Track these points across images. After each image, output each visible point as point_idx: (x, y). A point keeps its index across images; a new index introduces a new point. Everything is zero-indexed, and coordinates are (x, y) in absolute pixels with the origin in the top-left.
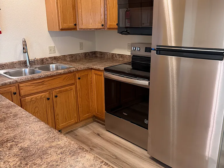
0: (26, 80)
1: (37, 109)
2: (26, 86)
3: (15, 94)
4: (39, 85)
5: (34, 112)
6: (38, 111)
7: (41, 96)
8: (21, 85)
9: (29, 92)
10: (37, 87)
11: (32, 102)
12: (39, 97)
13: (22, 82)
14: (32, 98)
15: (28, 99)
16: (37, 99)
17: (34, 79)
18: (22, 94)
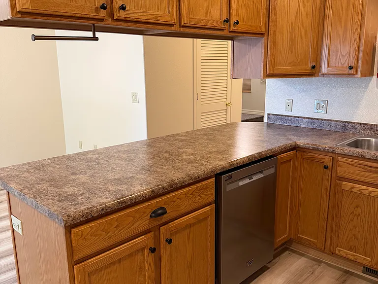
0: (350, 154)
1: (359, 210)
2: (348, 163)
3: (326, 167)
4: (371, 171)
5: (353, 212)
6: (359, 214)
7: (370, 193)
8: (341, 159)
9: (352, 175)
10: (367, 174)
11: (352, 194)
12: (366, 193)
13: (343, 155)
14: (353, 188)
15: (347, 185)
16: (362, 194)
17: (363, 158)
18: (339, 174)
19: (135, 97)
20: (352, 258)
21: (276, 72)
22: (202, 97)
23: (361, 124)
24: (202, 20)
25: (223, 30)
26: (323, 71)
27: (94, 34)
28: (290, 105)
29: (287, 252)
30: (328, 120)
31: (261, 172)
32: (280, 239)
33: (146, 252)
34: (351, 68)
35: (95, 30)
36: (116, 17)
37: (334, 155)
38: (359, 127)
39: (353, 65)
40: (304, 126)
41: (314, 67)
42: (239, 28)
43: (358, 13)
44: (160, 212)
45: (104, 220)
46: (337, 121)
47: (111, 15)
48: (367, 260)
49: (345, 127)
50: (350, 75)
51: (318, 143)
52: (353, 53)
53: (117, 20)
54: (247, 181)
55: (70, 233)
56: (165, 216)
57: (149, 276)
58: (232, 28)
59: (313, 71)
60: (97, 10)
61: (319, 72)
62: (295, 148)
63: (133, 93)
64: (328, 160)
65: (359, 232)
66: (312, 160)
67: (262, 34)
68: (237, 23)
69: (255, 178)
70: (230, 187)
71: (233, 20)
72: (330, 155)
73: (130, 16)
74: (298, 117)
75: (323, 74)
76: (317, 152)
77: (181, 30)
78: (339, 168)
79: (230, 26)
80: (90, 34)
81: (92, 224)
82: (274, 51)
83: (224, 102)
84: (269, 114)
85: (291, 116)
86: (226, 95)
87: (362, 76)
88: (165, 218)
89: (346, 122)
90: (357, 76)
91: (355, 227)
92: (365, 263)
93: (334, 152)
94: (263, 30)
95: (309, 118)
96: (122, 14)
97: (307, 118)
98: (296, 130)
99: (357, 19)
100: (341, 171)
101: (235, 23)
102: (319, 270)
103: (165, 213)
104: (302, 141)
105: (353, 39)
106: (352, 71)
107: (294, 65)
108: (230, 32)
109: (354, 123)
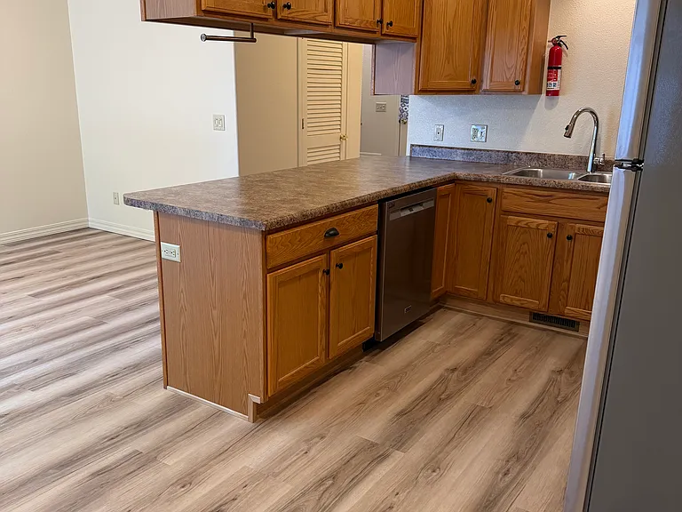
1: (526, 247)
2: (515, 194)
3: (489, 201)
4: (540, 201)
5: (519, 250)
6: (526, 253)
7: (538, 225)
8: (506, 190)
9: (518, 207)
10: (536, 204)
11: (519, 229)
12: (534, 226)
13: (509, 185)
14: (519, 222)
15: (513, 220)
16: (529, 228)
17: (531, 186)
18: (504, 207)
19: (219, 122)
20: (518, 303)
21: (430, 87)
22: (310, 125)
23: (526, 153)
24: (357, 20)
25: (375, 32)
26: (484, 87)
27: (252, 35)
28: (441, 134)
29: (442, 310)
30: (488, 151)
31: (420, 204)
32: (436, 290)
33: (320, 274)
34: (517, 83)
35: (253, 29)
36: (279, 17)
37: (498, 186)
38: (524, 157)
39: (520, 79)
40: (458, 159)
41: (474, 82)
42: (392, 30)
43: (526, 17)
44: (332, 232)
45: (290, 231)
46: (498, 151)
47: (275, 14)
48: (533, 304)
49: (508, 157)
50: (515, 91)
51: (479, 173)
52: (520, 66)
53: (281, 20)
54: (408, 212)
55: (266, 239)
56: (336, 238)
57: (322, 301)
58: (385, 31)
59: (473, 88)
60: (265, 9)
61: (480, 87)
62: (454, 180)
63: (214, 116)
64: (491, 193)
65: (526, 272)
66: (473, 193)
67: (414, 39)
68: (391, 24)
69: (415, 210)
70: (393, 217)
71: (386, 21)
72: (494, 185)
73: (292, 15)
74: (451, 148)
75: (485, 91)
76: (480, 184)
77: (337, 32)
78: (504, 201)
79: (382, 28)
80: (247, 35)
81: (282, 234)
82: (427, 60)
83: (338, 134)
84: (412, 145)
85: (442, 147)
86: (339, 119)
87: (529, 93)
88: (337, 240)
89: (509, 152)
90: (523, 93)
91: (521, 267)
92: (532, 306)
93: (499, 183)
94: (416, 33)
95: (464, 149)
96: (284, 14)
97: (462, 149)
98: (449, 162)
99: (525, 24)
100: (507, 204)
101: (388, 24)
102: (480, 323)
103: (336, 234)
104: (461, 173)
105: (521, 48)
106: (519, 87)
107: (450, 79)
108: (382, 35)
109: (519, 153)
